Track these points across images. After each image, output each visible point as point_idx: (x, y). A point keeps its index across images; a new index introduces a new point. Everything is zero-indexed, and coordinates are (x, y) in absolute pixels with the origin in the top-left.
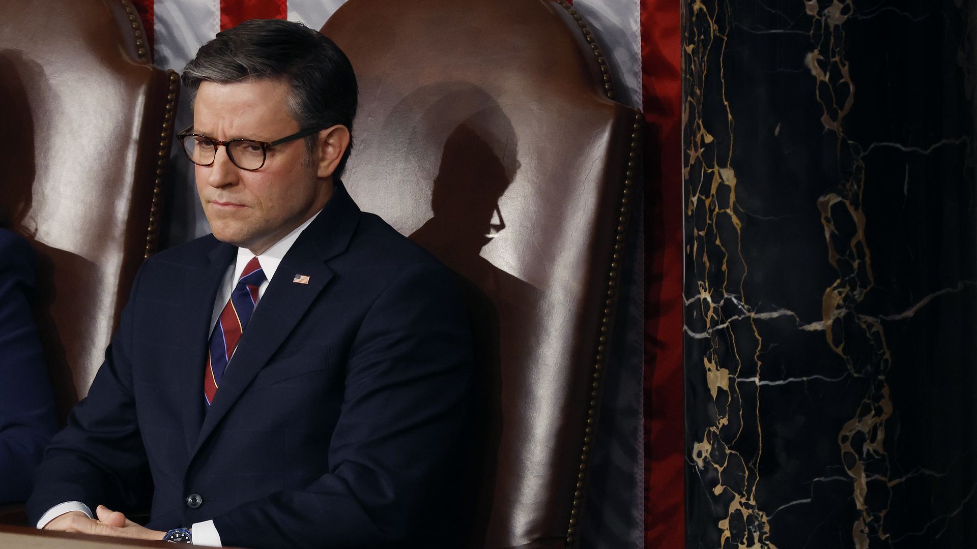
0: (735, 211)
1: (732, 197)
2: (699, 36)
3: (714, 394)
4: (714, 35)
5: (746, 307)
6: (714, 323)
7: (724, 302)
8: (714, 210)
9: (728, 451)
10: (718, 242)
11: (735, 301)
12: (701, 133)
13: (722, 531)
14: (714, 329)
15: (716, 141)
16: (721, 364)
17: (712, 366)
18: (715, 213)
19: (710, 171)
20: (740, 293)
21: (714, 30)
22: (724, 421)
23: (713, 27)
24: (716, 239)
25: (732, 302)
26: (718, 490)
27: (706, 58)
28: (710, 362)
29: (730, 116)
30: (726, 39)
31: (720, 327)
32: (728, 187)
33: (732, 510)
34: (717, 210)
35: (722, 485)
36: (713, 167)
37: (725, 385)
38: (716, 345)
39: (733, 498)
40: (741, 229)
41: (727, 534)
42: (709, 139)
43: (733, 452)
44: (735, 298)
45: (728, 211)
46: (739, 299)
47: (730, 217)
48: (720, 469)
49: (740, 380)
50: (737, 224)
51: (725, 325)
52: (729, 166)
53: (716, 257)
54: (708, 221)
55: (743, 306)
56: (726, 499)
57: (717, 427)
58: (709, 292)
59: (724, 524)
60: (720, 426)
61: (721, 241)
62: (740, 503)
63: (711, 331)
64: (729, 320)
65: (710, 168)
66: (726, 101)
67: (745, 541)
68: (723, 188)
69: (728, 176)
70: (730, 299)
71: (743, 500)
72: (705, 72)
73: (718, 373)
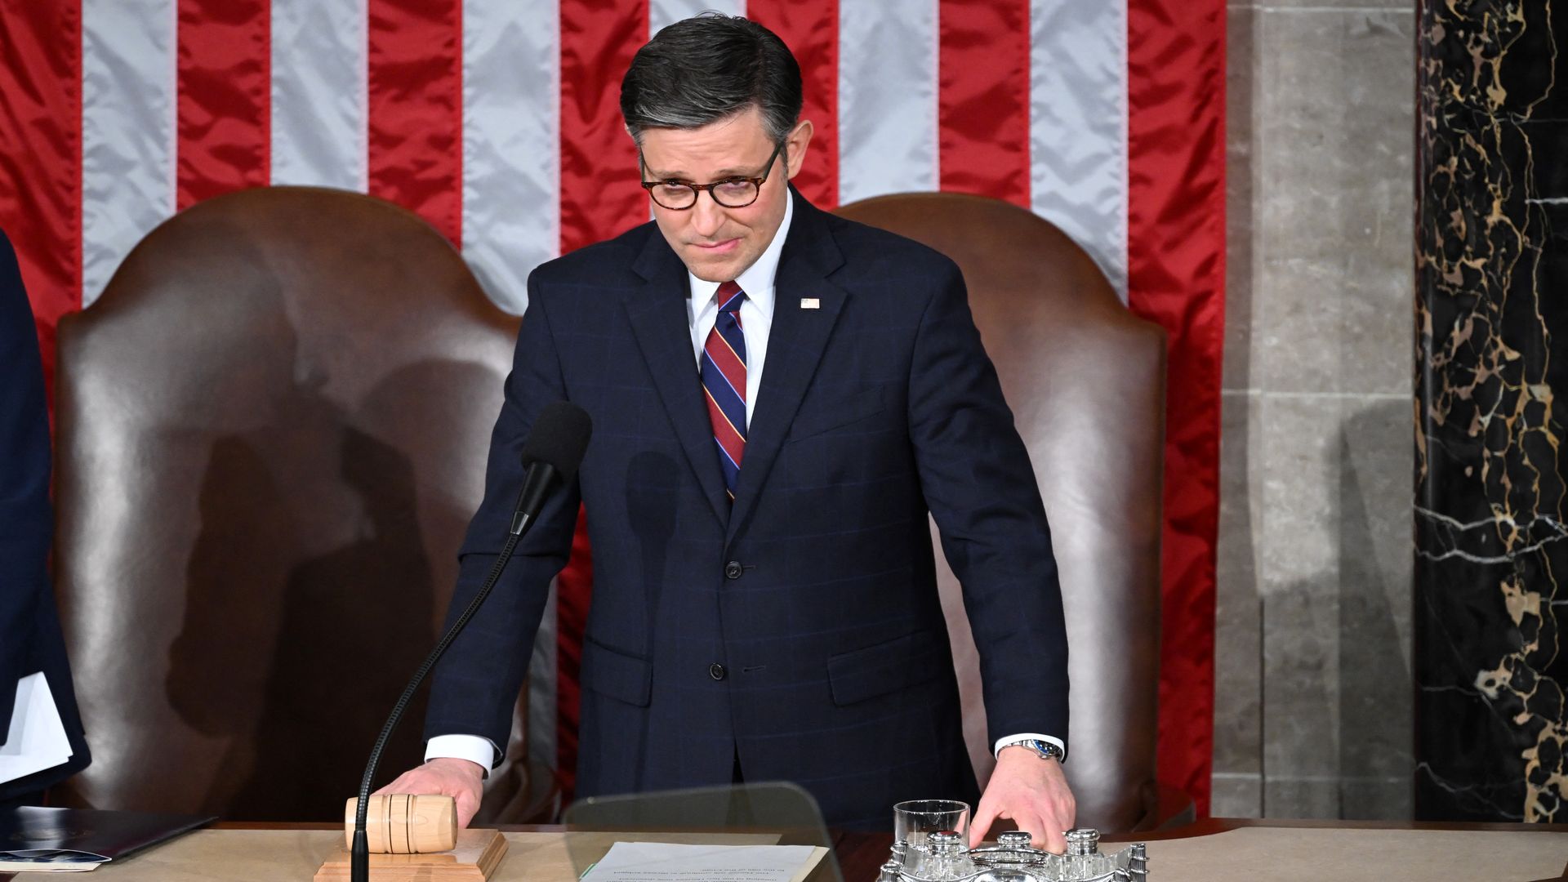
0: (1551, 427)
1: (1548, 414)
2: (1497, 249)
3: (1518, 619)
4: (1524, 248)
5: (1564, 527)
6: (1517, 546)
7: (1535, 524)
8: (1521, 428)
9: (1537, 677)
10: (1526, 462)
11: (1550, 522)
12: (1499, 350)
13: (1527, 761)
14: (1520, 552)
15: (1523, 357)
16: (1529, 587)
17: (1517, 590)
18: (1522, 433)
19: (1514, 388)
20: (1557, 513)
21: (1523, 243)
22: (1534, 647)
23: (1522, 240)
24: (1523, 458)
25: (1547, 524)
26: (1522, 719)
27: (1509, 272)
28: (1511, 585)
29: (1545, 331)
30: (1540, 250)
31: (1529, 549)
32: (1543, 406)
33: (1542, 737)
34: (1525, 428)
35: (1529, 712)
36: (1520, 384)
37: (1534, 609)
38: (1522, 568)
39: (1545, 725)
40: (1559, 447)
41: (1535, 763)
42: (1512, 355)
43: (1545, 678)
44: (1551, 518)
45: (1542, 429)
46: (1555, 519)
47: (1543, 435)
48: (1526, 697)
49: (1555, 603)
50: (1554, 442)
51: (1536, 548)
52: (1543, 382)
53: (1521, 477)
54: (1510, 440)
55: (1561, 527)
56: (1533, 729)
57: (1522, 654)
58: (1512, 514)
59: (1532, 755)
60: (1527, 653)
61: (1530, 460)
62: (1554, 731)
63: (1513, 554)
64: (1542, 542)
65: (1513, 384)
66: (1540, 314)
67: (1560, 719)
68: (1535, 408)
69: (1543, 393)
70: (1544, 522)
71: (1558, 727)
72: (1508, 286)
73: (1525, 598)
